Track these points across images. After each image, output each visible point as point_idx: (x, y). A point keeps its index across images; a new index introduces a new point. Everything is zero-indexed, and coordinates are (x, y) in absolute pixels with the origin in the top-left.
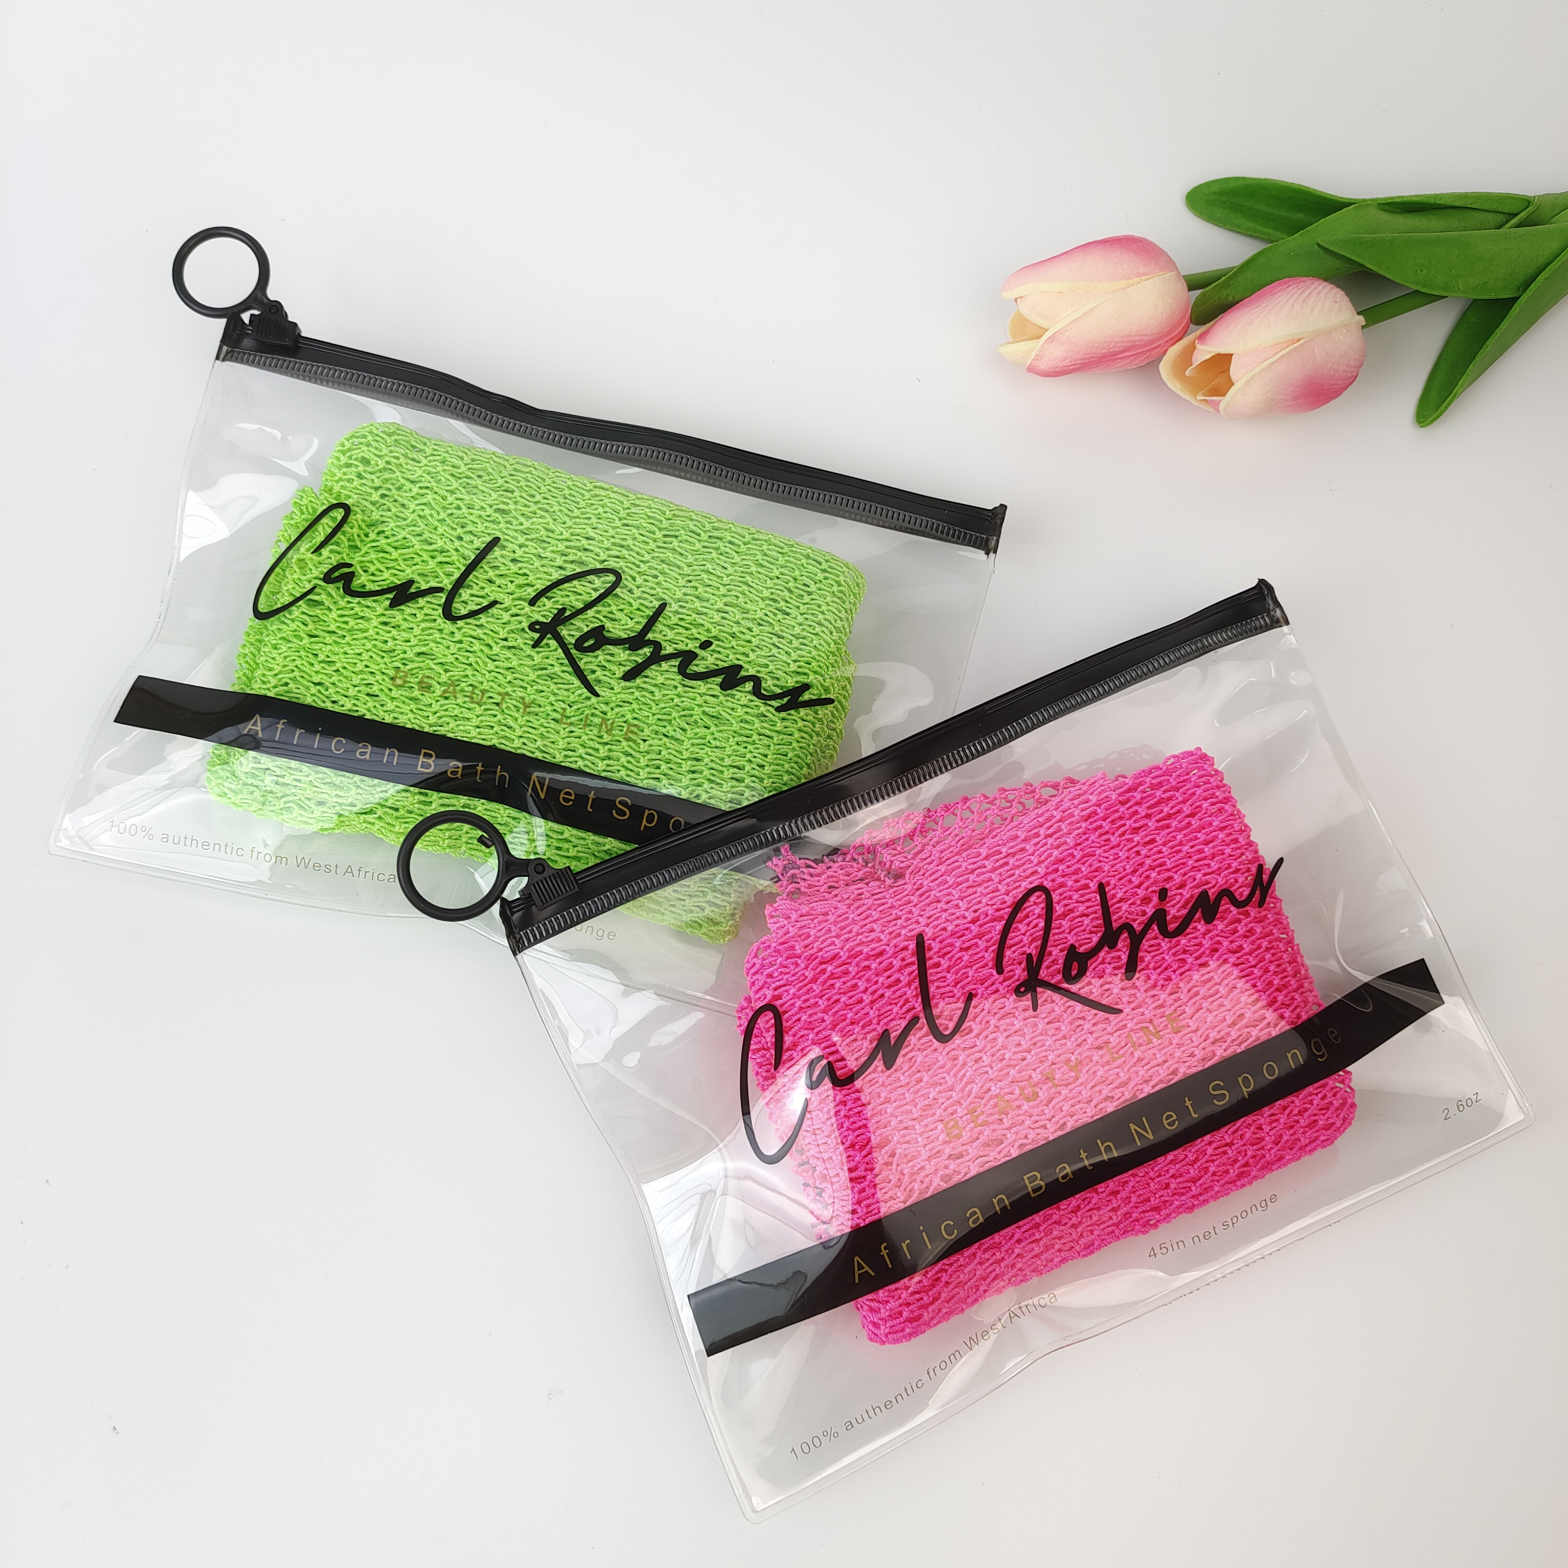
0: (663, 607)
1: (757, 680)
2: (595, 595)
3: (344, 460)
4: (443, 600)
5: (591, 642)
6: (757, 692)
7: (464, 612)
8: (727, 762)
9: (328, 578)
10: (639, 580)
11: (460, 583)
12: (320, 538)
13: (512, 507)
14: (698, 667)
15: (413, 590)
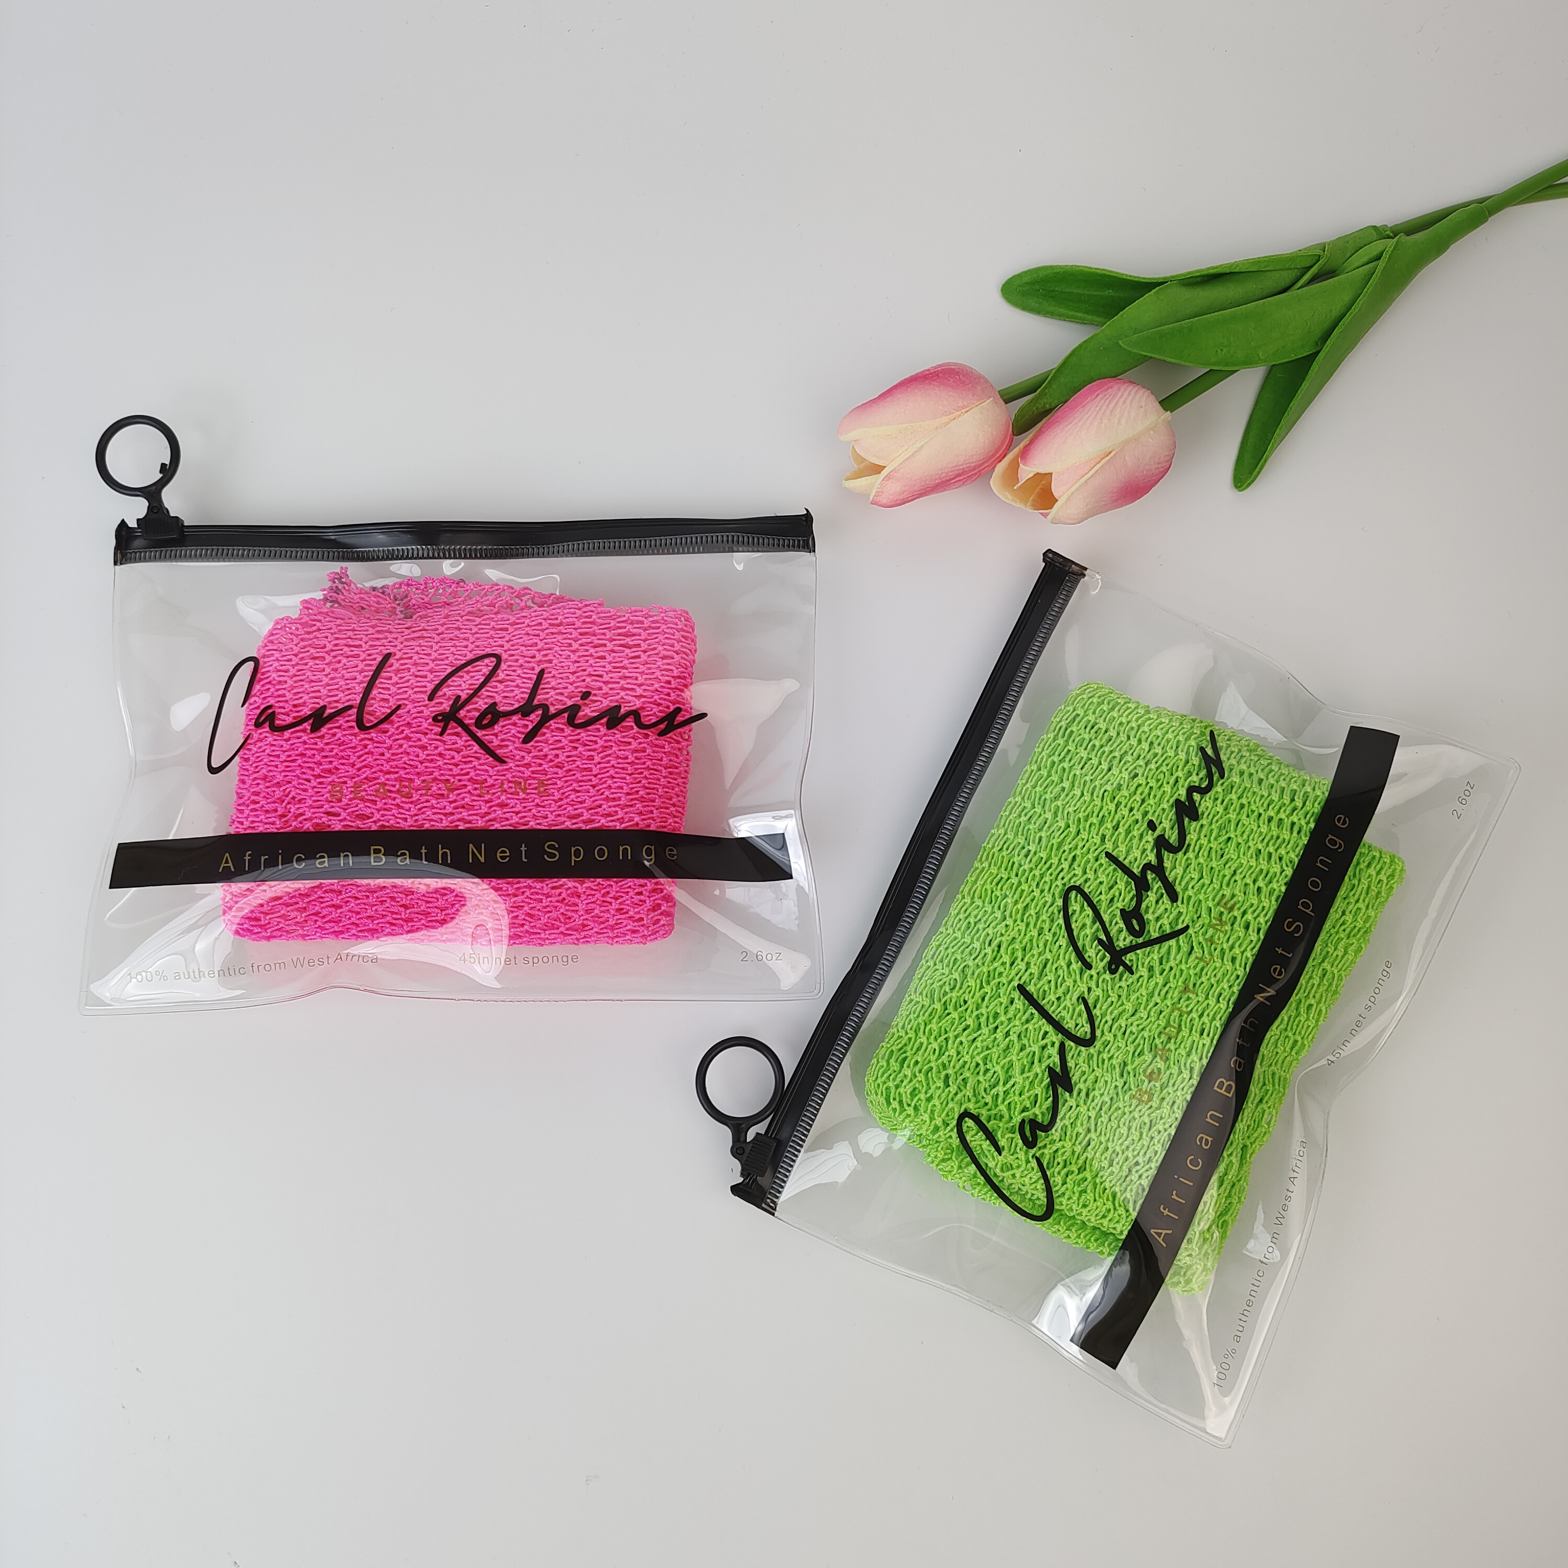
0: (1108, 855)
1: (1191, 790)
2: (1089, 911)
4: (1072, 1044)
5: (1134, 922)
6: (1204, 791)
7: (1087, 1028)
9: (1030, 1143)
10: (1077, 871)
11: (1058, 1026)
12: (986, 1144)
13: (984, 969)
14: (1173, 838)
15: (1058, 1070)
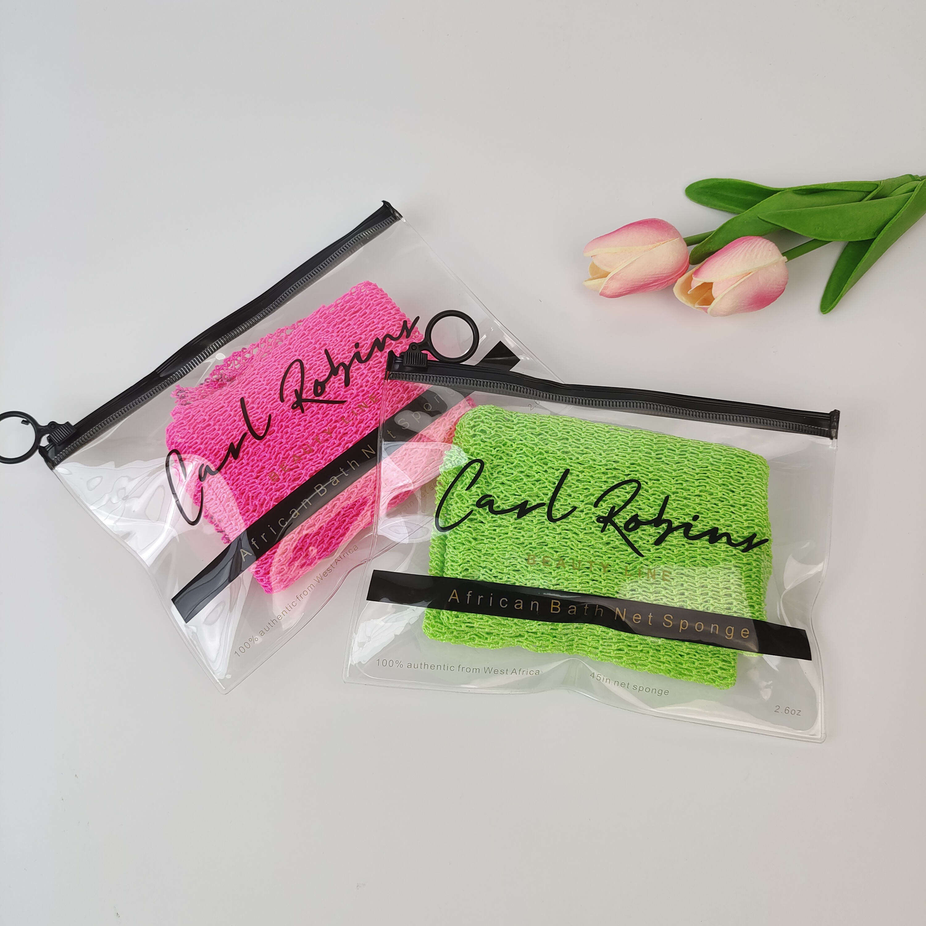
0: (667, 498)
1: (727, 535)
2: (629, 496)
3: (472, 433)
4: (546, 510)
5: (632, 525)
6: (729, 542)
7: (559, 516)
8: (721, 586)
9: (479, 504)
10: (650, 484)
11: (553, 499)
12: (468, 481)
13: (570, 449)
14: (694, 532)
15: (528, 507)
